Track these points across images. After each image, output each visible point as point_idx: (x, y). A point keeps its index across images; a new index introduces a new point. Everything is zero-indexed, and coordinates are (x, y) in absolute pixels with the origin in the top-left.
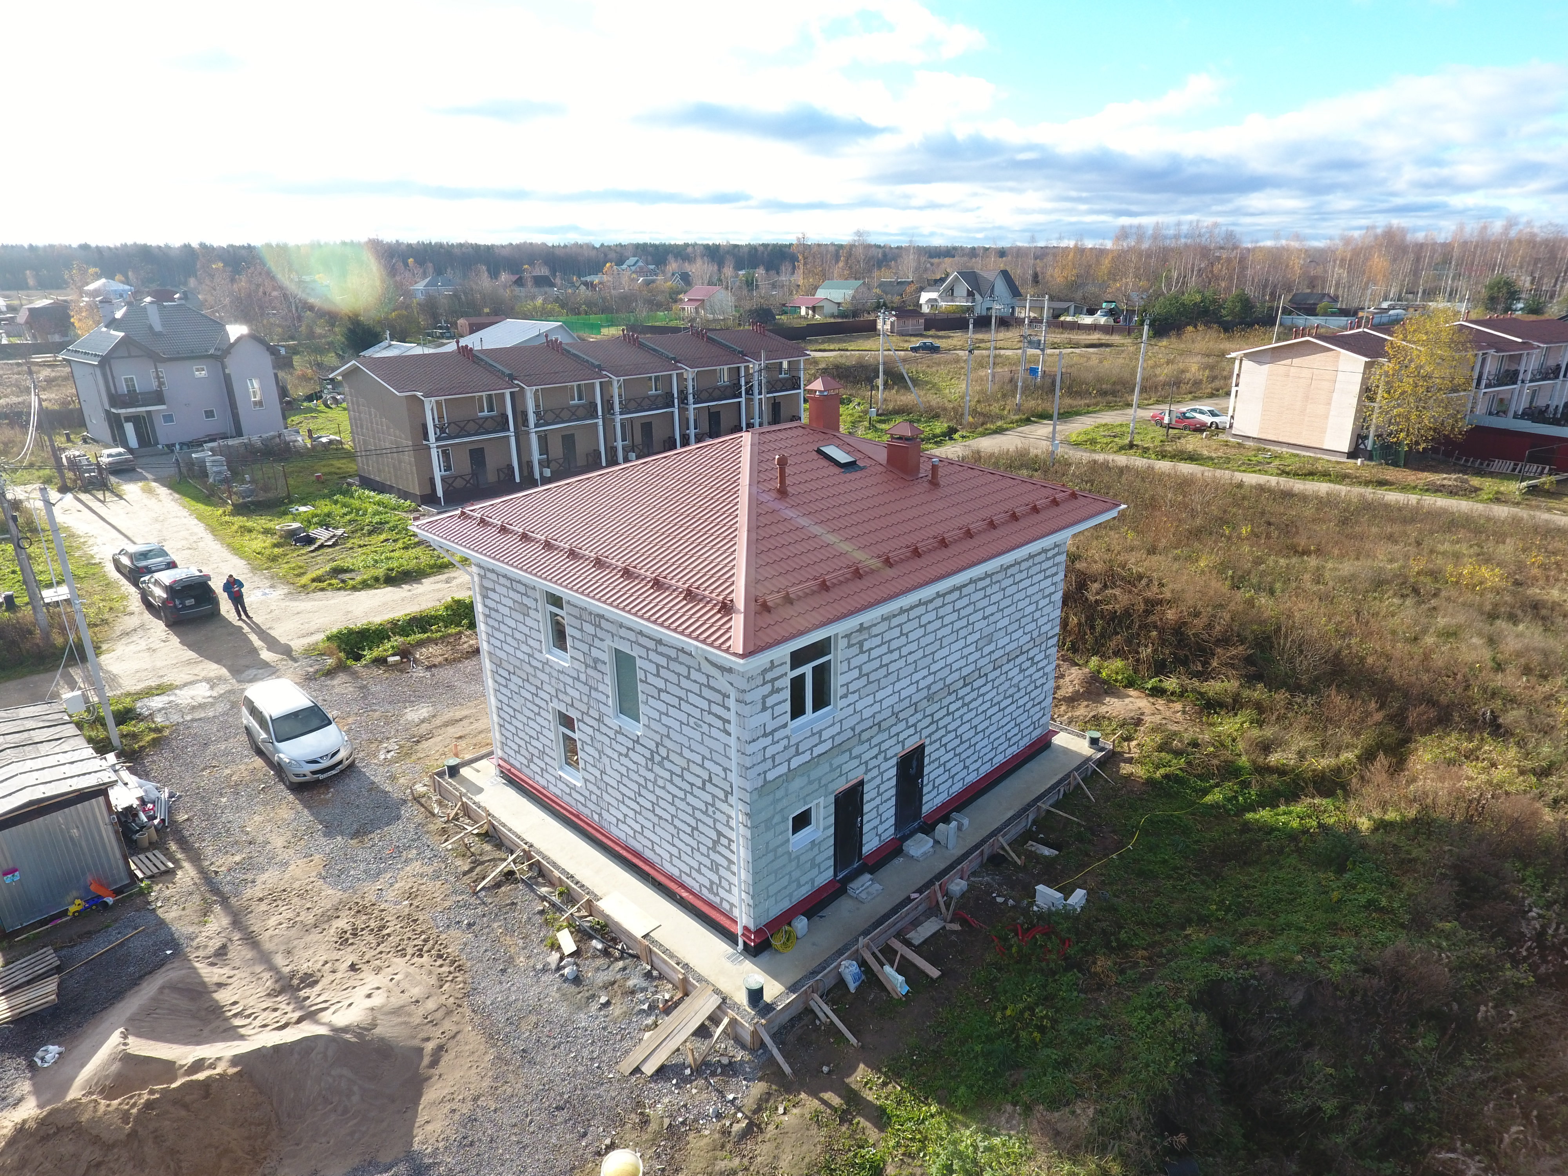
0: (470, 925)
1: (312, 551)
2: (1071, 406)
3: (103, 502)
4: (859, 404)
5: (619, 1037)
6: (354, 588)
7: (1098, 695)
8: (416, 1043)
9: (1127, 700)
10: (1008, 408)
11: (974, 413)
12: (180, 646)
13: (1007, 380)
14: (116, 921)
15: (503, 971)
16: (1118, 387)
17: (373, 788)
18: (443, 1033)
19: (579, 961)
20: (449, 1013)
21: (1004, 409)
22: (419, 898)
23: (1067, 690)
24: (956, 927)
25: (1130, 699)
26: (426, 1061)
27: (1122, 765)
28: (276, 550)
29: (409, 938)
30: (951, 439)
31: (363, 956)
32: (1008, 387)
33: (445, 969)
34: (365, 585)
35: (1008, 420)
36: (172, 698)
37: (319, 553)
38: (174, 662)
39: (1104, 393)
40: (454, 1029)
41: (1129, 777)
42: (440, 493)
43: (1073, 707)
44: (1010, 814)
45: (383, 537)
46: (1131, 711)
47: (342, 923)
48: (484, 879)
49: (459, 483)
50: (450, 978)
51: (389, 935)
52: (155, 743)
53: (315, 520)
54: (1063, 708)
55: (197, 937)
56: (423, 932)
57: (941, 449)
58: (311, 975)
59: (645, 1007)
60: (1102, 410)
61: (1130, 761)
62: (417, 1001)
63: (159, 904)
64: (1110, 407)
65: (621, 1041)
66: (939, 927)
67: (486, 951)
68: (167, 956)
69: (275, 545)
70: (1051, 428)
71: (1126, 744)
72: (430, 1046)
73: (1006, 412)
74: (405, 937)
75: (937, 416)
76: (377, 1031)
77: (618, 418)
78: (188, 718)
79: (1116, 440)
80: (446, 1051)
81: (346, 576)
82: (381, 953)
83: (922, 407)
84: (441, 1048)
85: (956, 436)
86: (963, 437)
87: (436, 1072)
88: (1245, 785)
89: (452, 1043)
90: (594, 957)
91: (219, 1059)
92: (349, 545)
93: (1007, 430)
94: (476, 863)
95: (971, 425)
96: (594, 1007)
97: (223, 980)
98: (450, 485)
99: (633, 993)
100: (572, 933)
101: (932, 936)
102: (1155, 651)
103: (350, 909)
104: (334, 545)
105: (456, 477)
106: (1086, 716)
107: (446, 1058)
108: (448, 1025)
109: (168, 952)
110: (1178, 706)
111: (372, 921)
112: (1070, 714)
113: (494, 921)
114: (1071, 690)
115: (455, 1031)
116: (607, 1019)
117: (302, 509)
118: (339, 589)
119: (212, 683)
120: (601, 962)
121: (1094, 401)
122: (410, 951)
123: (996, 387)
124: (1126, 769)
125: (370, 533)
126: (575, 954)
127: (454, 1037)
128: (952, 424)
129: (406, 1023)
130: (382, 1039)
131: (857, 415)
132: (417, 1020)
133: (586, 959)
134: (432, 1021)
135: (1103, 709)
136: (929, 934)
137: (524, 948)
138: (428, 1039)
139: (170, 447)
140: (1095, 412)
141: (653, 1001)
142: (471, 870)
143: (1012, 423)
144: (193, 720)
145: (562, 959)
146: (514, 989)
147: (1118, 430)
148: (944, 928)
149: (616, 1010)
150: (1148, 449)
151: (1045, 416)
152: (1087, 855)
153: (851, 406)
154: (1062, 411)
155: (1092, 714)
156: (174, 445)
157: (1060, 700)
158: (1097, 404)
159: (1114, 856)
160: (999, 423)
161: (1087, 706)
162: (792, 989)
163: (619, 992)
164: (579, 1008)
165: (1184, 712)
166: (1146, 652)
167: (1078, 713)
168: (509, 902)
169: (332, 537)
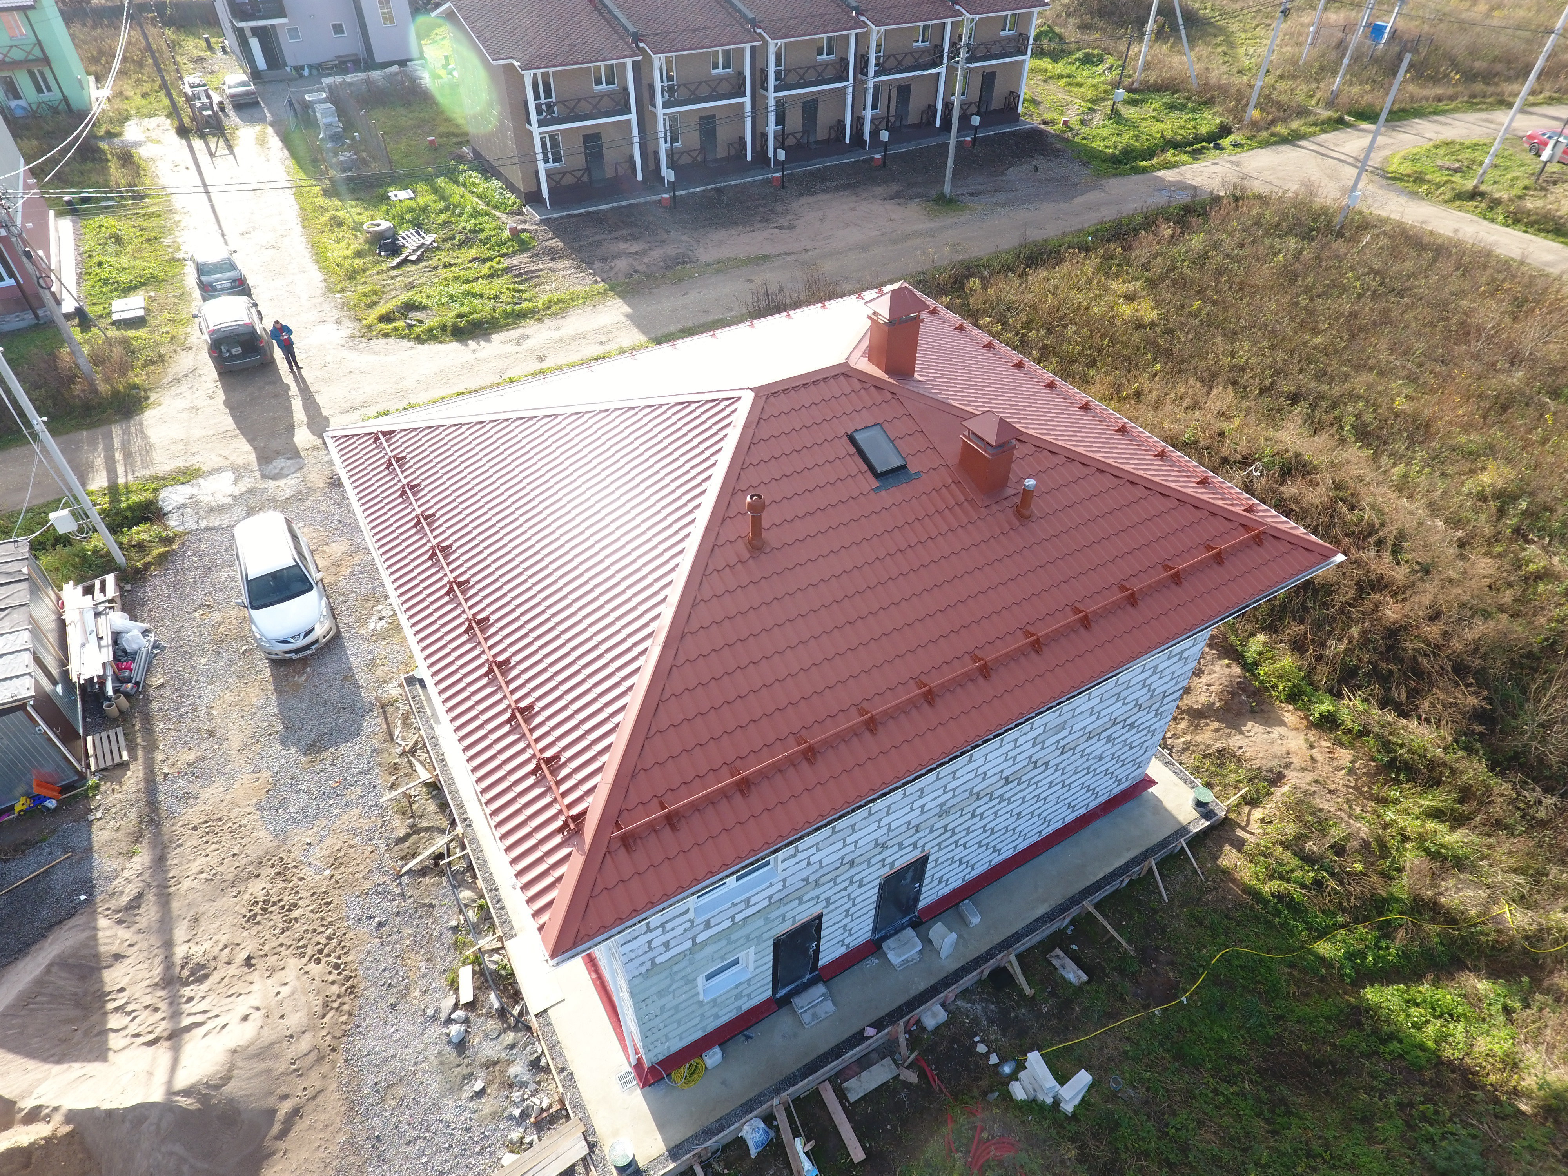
0: (381, 925)
1: (393, 268)
2: (1412, 99)
3: (212, 155)
4: (1110, 68)
5: (478, 1147)
6: (419, 339)
7: (1239, 714)
8: (271, 1102)
9: (1277, 731)
10: (1318, 96)
11: (1266, 102)
12: (222, 407)
13: (1334, 42)
14: (53, 832)
15: (393, 1006)
16: (1499, 67)
17: (348, 677)
18: (305, 1089)
19: (472, 1016)
20: (320, 1059)
21: (1311, 97)
22: (342, 870)
23: (1199, 699)
24: (912, 1077)
25: (1282, 730)
26: (276, 1128)
27: (1227, 848)
28: (357, 261)
29: (315, 930)
30: (1218, 147)
31: (263, 944)
32: (1333, 55)
33: (335, 989)
34: (431, 336)
35: (1312, 119)
36: (194, 491)
37: (400, 271)
38: (211, 433)
39: (1470, 76)
40: (318, 1085)
41: (1226, 873)
42: (545, 193)
43: (1197, 727)
44: (1041, 910)
45: (473, 253)
46: (1274, 756)
47: (257, 889)
48: (413, 856)
49: (569, 180)
50: (336, 1005)
51: (296, 920)
52: (163, 559)
53: (408, 216)
54: (1183, 725)
55: (117, 877)
56: (331, 923)
57: (1198, 166)
58: (204, 966)
59: (517, 1112)
60: (1456, 110)
61: (1239, 844)
62: (292, 1037)
63: (99, 815)
64: (1474, 103)
65: (480, 1153)
66: (890, 1077)
67: (384, 970)
68: (81, 904)
69: (359, 254)
70: (1368, 138)
71: (1246, 809)
72: (285, 1107)
73: (1314, 101)
74: (311, 928)
75: (1209, 102)
76: (229, 1089)
77: (772, 96)
78: (203, 524)
79: (1457, 178)
80: (301, 1117)
81: (418, 315)
82: (282, 945)
83: (1194, 85)
84: (296, 1112)
85: (1226, 142)
86: (1235, 145)
87: (282, 1145)
88: (1386, 931)
89: (311, 1106)
90: (489, 1015)
91: (56, 1109)
92: (434, 262)
93: (1303, 137)
94: (415, 830)
95: (1254, 124)
96: (467, 1092)
97: (123, 949)
98: (558, 183)
99: (511, 1086)
100: (474, 973)
101: (876, 1089)
102: (1349, 651)
103: (273, 866)
104: (419, 260)
105: (564, 174)
106: (1209, 746)
107: (300, 1126)
108: (313, 1080)
109: (83, 897)
110: (1345, 756)
111: (287, 893)
112: (1188, 738)
113: (406, 924)
114: (1203, 699)
115: (318, 1088)
116: (475, 1117)
117: (403, 195)
118: (403, 338)
119: (239, 471)
120: (493, 1024)
121: (1450, 91)
122: (309, 951)
123: (1316, 52)
124: (1229, 858)
125: (460, 246)
126: (471, 1006)
127: (314, 1098)
128: (1229, 119)
129: (269, 1071)
130: (231, 1100)
131: (1102, 88)
132: (281, 1066)
133: (480, 1015)
134: (297, 1070)
135: (1236, 741)
136: (873, 1086)
137: (425, 976)
138: (285, 1097)
139: (299, 69)
140: (1444, 112)
141: (528, 1107)
142: (407, 837)
143: (1315, 124)
144: (208, 529)
145: (456, 1007)
146: (396, 1037)
147: (1466, 155)
148: (896, 1078)
149: (488, 1105)
150: (1497, 202)
151: (1368, 115)
152: (1122, 1000)
153: (1101, 68)
154: (1396, 107)
155: (1218, 745)
156: (302, 68)
157: (1183, 712)
158: (1452, 98)
159: (1157, 1011)
160: (1295, 124)
161: (1217, 730)
162: (674, 1153)
163: (497, 1081)
164: (451, 1090)
165: (1351, 771)
166: (1336, 648)
167: (1199, 738)
168: (427, 901)
169: (419, 247)
